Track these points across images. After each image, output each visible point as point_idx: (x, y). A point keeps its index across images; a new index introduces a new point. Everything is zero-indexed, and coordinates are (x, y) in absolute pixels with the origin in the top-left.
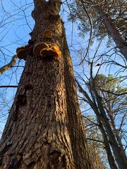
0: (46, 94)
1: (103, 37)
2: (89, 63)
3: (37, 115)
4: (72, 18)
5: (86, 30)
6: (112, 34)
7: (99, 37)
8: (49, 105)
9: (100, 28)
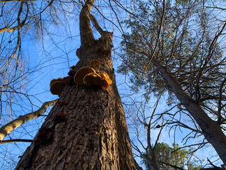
0: (87, 130)
1: (161, 93)
2: (146, 125)
3: (69, 158)
4: (123, 70)
5: (140, 83)
6: (173, 89)
7: (157, 93)
8: (91, 147)
9: (157, 82)
